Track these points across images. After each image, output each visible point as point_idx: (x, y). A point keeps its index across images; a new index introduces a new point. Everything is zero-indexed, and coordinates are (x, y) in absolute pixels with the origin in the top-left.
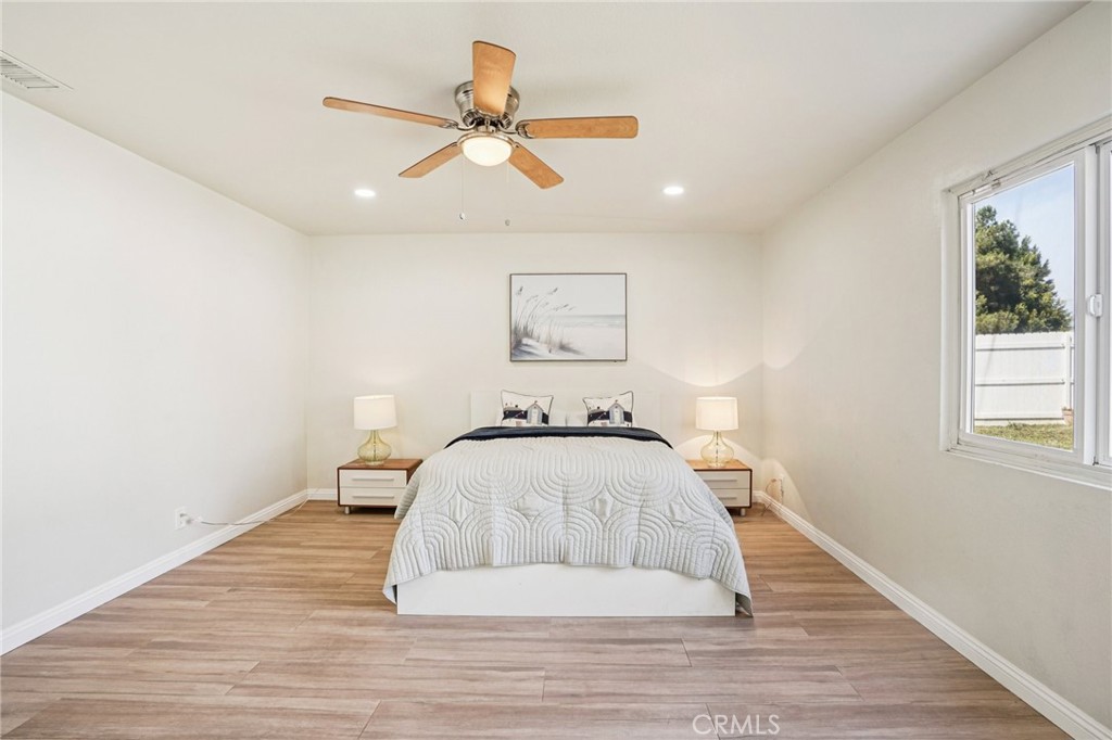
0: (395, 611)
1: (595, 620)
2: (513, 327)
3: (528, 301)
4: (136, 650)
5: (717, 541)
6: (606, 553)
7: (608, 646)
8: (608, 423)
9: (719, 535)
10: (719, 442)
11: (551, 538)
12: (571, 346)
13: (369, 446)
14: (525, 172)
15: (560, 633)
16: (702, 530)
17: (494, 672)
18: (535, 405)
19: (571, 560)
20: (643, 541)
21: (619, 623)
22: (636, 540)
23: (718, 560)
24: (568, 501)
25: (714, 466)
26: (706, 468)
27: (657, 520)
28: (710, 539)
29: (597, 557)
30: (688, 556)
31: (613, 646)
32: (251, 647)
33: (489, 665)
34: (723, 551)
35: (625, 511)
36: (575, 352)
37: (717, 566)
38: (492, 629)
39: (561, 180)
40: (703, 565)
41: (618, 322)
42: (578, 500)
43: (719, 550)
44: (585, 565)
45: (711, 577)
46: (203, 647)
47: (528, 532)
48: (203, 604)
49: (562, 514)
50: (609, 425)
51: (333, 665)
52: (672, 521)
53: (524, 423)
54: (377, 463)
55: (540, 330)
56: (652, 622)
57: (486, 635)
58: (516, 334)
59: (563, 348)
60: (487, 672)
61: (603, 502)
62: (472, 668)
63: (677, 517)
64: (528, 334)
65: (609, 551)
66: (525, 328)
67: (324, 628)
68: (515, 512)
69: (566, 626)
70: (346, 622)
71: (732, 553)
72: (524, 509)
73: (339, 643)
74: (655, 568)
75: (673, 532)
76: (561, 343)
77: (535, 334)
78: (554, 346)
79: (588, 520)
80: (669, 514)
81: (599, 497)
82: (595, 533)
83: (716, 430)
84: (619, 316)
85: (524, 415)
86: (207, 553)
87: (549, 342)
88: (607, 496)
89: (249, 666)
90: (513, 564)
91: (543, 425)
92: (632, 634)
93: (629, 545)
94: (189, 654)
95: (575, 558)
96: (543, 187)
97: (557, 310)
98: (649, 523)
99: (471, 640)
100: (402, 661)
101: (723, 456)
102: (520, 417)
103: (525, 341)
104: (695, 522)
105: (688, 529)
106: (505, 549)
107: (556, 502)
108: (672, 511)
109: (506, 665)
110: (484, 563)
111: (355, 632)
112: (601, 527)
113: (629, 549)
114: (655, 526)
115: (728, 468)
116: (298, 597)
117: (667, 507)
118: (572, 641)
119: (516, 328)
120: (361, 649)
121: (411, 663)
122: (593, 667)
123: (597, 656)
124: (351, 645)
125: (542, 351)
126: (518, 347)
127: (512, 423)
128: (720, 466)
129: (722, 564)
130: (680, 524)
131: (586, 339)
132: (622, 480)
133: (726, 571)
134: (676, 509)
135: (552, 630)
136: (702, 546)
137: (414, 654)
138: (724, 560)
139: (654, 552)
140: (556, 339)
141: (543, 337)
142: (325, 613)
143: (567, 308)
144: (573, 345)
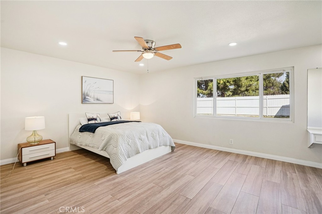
3: (88, 85)
6: (156, 145)
8: (117, 120)
11: (147, 144)
13: (32, 137)
19: (151, 148)
20: (160, 141)
24: (147, 135)
27: (161, 136)
30: (166, 142)
35: (157, 135)
36: (100, 101)
41: (111, 93)
42: (149, 135)
43: (170, 139)
45: (169, 145)
47: (143, 144)
49: (147, 138)
50: (118, 120)
54: (36, 143)
55: (91, 94)
56: (163, 157)
58: (84, 95)
59: (97, 100)
64: (88, 95)
66: (87, 93)
68: (140, 140)
74: (162, 146)
75: (164, 138)
76: (97, 98)
77: (90, 95)
79: (151, 138)
81: (152, 133)
84: (112, 91)
87: (94, 98)
97: (96, 88)
103: (87, 97)
104: (166, 135)
106: (141, 149)
108: (163, 134)
110: (138, 152)
112: (154, 140)
113: (159, 143)
119: (84, 93)
125: (92, 100)
126: (84, 99)
131: (105, 97)
132: (155, 129)
133: (171, 143)
135: (152, 163)
140: (96, 97)
141: (92, 96)
143: (99, 88)
144: (100, 99)
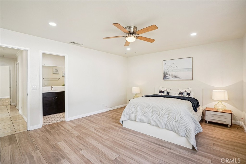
0: (122, 126)
1: (156, 138)
2: (164, 72)
3: (167, 66)
4: (90, 121)
5: (186, 127)
6: (158, 124)
7: (153, 144)
9: (187, 126)
10: (221, 104)
11: (148, 118)
12: (177, 76)
13: (135, 97)
14: (145, 40)
15: (146, 138)
16: (183, 124)
17: (128, 140)
18: (166, 90)
19: (151, 124)
20: (167, 123)
21: (160, 141)
22: (166, 122)
23: (187, 133)
24: (153, 111)
25: (219, 110)
26: (216, 111)
27: (171, 119)
28: (185, 127)
29: (156, 124)
30: (178, 130)
31: (154, 144)
32: (101, 125)
33: (128, 138)
34: (188, 131)
35: (164, 115)
36: (178, 78)
37: (186, 134)
38: (135, 133)
39: (155, 40)
40: (183, 133)
41: (190, 70)
42: (154, 111)
43: (187, 130)
44: (154, 125)
45: (185, 136)
46: (96, 123)
47: (144, 116)
48: (100, 118)
49: (151, 113)
51: (108, 131)
52: (175, 120)
53: (163, 94)
55: (170, 73)
56: (168, 143)
57: (133, 134)
58: (164, 74)
59: (175, 77)
60: (127, 140)
61: (160, 112)
62: (125, 138)
63: (176, 119)
64: (167, 74)
65: (159, 123)
66: (166, 73)
67: (111, 125)
68: (142, 111)
69: (149, 137)
70: (115, 126)
71: (191, 131)
72: (144, 111)
73: (111, 128)
74: (170, 130)
75: (175, 122)
76: (175, 76)
77: (169, 74)
78: (173, 76)
79: (156, 116)
80: (174, 118)
81: (159, 111)
82: (157, 119)
83: (220, 100)
84: (191, 68)
85: (163, 92)
86: (107, 111)
87: (172, 76)
88: (161, 111)
89: (98, 127)
90: (140, 122)
91: (167, 95)
92: (161, 144)
93: (164, 123)
94: (94, 124)
95: (152, 123)
96: (152, 42)
97: (174, 68)
98: (169, 119)
99: (130, 134)
100: (117, 133)
101: (222, 108)
102: (162, 93)
103: (166, 75)
104: (181, 121)
105: (179, 123)
106: (139, 118)
107: (150, 111)
108: (175, 118)
109: (130, 140)
111: (115, 127)
112: (159, 118)
113: (164, 125)
114: (171, 120)
115: (224, 112)
116: (112, 120)
117: (174, 116)
118: (147, 140)
119: (164, 73)
120: (113, 130)
121: (118, 134)
122: (146, 146)
123: (149, 145)
124: (112, 129)
125: (170, 78)
126: (165, 77)
127: (160, 94)
128: (221, 111)
129: (188, 134)
130: (177, 121)
131: (181, 75)
132: (165, 108)
133: (188, 136)
134: (177, 117)
135: (145, 137)
136: (182, 128)
137: (119, 133)
138: (188, 133)
139: (170, 126)
140: (174, 75)
141: (171, 74)
142: (113, 123)
143: (177, 67)
144: (178, 76)
